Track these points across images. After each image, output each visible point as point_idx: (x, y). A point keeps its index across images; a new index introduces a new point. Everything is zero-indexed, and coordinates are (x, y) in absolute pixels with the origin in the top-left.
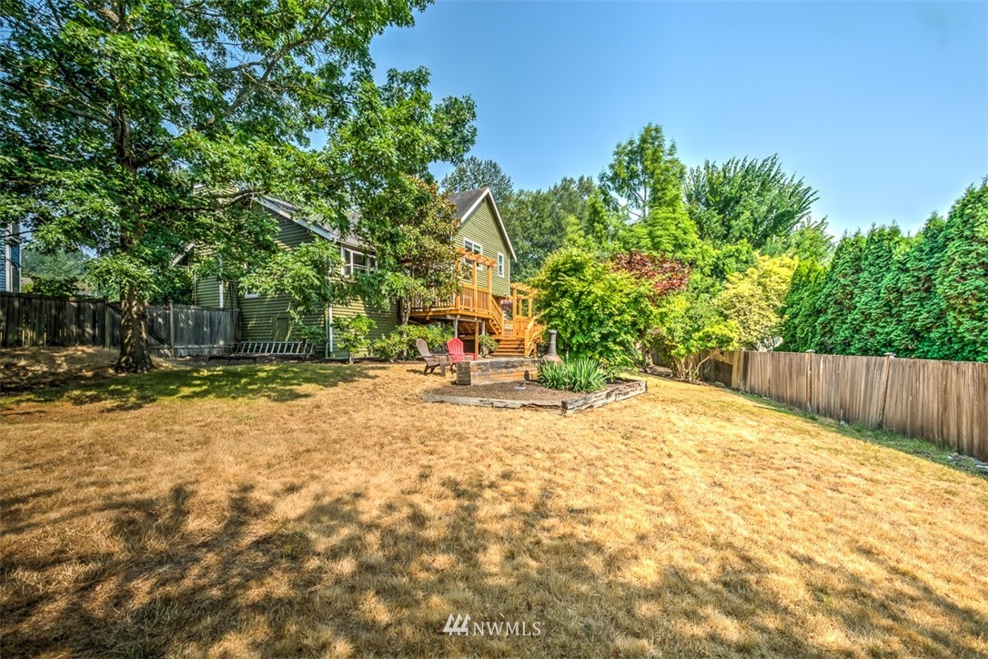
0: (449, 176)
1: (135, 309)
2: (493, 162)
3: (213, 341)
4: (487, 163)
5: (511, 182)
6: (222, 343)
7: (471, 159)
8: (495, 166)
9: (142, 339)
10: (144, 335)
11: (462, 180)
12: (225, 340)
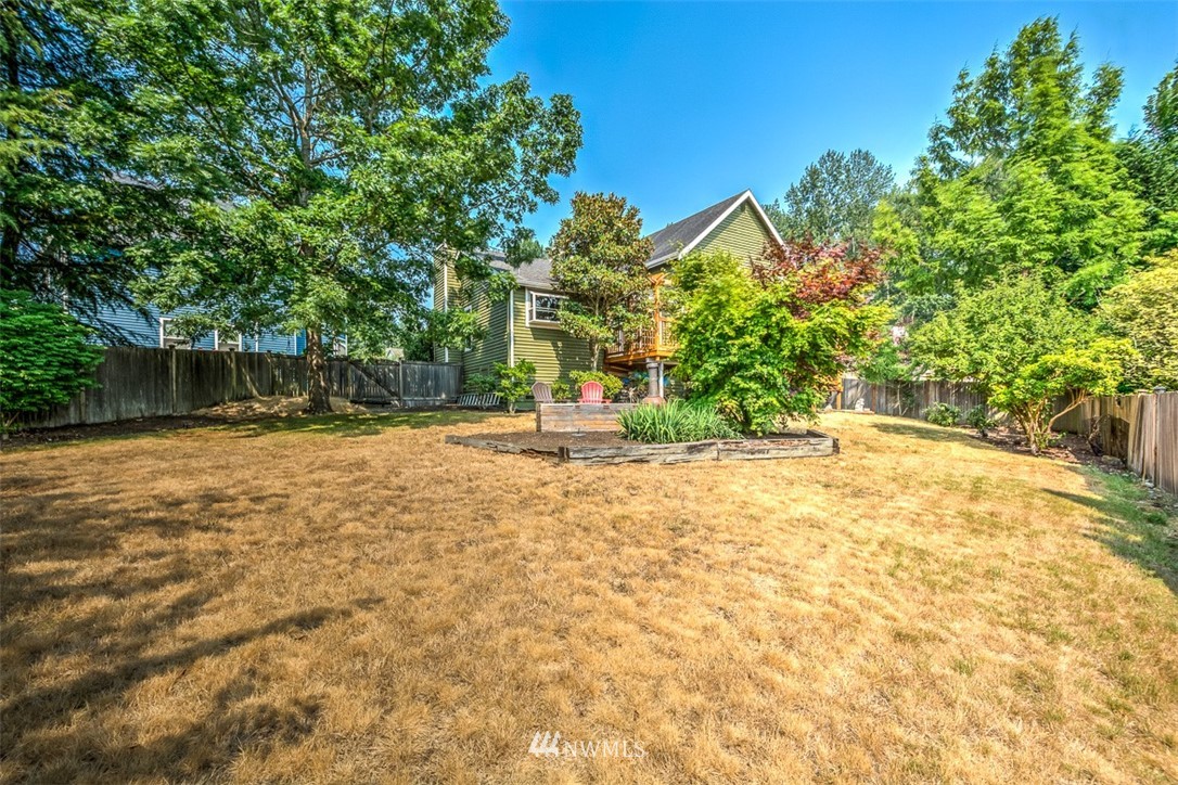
0: (797, 184)
1: (315, 362)
2: (864, 151)
3: (437, 393)
4: (854, 156)
5: (893, 173)
6: (444, 396)
7: (829, 155)
8: (866, 156)
9: (320, 387)
10: (323, 384)
11: (814, 186)
12: (447, 394)
